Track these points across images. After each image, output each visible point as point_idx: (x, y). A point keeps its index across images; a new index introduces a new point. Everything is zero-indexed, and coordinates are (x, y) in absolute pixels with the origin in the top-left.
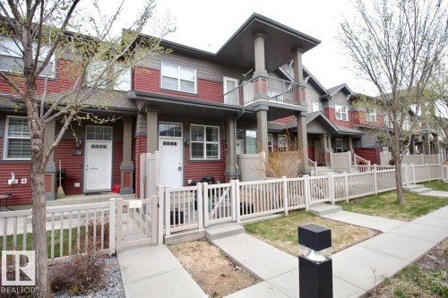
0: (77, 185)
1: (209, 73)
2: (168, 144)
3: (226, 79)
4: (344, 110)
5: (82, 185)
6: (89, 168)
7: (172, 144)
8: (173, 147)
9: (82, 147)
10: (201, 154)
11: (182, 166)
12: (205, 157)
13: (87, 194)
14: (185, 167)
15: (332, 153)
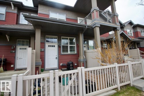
0: (12, 66)
1: (71, 16)
2: (51, 46)
3: (79, 18)
4: (131, 31)
5: (14, 66)
6: (18, 58)
7: (52, 46)
8: (53, 48)
9: (15, 49)
10: (67, 51)
11: (57, 57)
12: (69, 52)
13: (16, 70)
14: (59, 57)
15: (129, 50)
